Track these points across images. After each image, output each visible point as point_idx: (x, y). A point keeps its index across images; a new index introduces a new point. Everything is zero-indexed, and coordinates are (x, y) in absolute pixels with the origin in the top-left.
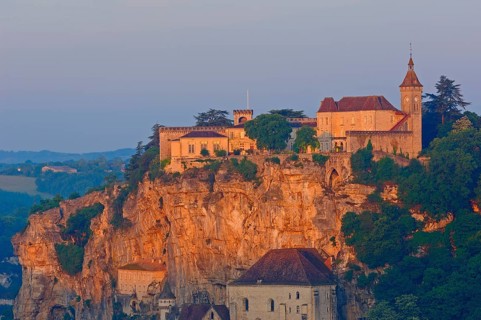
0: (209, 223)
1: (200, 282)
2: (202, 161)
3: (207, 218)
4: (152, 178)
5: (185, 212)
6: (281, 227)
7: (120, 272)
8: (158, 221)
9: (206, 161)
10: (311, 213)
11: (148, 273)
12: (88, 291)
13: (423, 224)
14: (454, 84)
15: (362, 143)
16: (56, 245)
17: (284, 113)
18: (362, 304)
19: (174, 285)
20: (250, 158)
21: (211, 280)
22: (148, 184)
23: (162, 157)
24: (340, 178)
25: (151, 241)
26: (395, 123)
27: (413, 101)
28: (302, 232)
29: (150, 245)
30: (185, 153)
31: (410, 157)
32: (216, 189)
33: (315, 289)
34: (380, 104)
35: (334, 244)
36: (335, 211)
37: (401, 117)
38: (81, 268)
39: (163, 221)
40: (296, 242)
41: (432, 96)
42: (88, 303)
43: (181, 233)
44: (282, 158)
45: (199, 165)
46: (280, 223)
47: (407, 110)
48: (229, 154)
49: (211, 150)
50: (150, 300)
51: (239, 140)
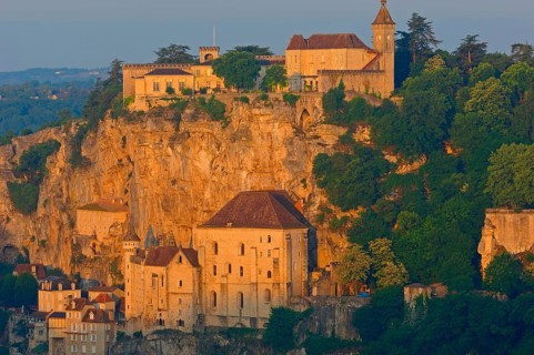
0: (175, 164)
1: (165, 223)
2: (167, 100)
3: (173, 158)
4: (114, 116)
5: (149, 152)
6: (250, 167)
7: (79, 212)
8: (120, 161)
9: (172, 99)
10: (281, 154)
11: (110, 214)
12: (43, 231)
13: (396, 166)
14: (426, 21)
15: (334, 82)
16: (8, 183)
17: (250, 49)
18: (334, 247)
19: (138, 227)
20: (218, 96)
21: (176, 222)
22: (109, 122)
23: (126, 95)
24: (311, 118)
25: (111, 181)
26: (367, 62)
27: (386, 39)
28: (272, 173)
29: (110, 185)
30: (150, 90)
31: (382, 97)
32: (182, 129)
33: (287, 232)
34: (353, 42)
35: (305, 186)
36: (306, 152)
37: (373, 56)
38: (36, 207)
39: (125, 161)
40: (266, 184)
41: (404, 34)
42: (43, 244)
43: (145, 173)
44: (251, 97)
45: (165, 104)
46: (249, 164)
47: (379, 48)
48: (196, 92)
49: (176, 87)
50: (111, 241)
51: (206, 77)
